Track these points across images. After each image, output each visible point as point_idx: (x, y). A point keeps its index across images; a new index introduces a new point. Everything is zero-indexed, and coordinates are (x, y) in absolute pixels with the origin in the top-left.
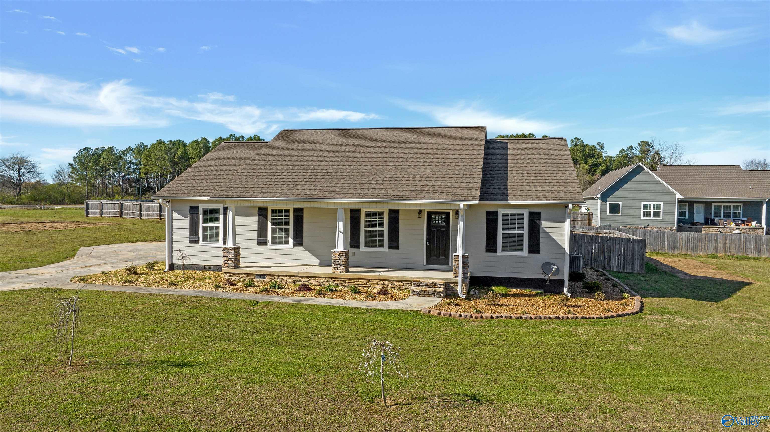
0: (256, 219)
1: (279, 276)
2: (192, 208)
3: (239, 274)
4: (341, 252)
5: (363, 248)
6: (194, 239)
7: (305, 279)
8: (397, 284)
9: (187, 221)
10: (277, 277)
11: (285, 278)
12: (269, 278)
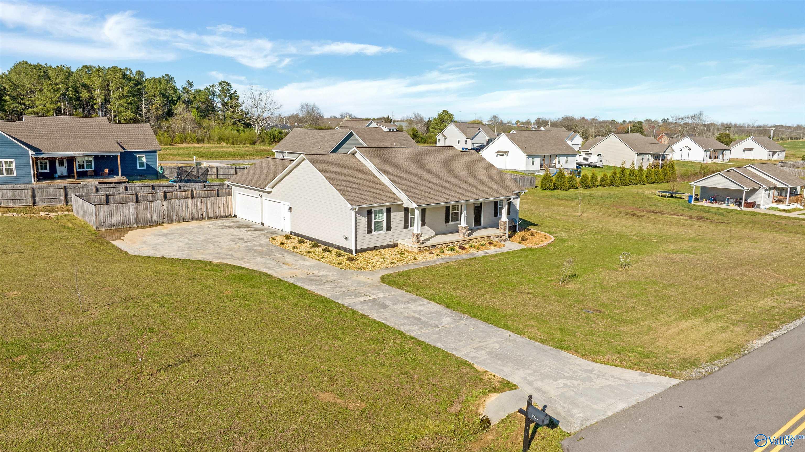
0: (403, 213)
1: (441, 244)
2: (368, 211)
3: (423, 247)
4: (467, 227)
5: (451, 223)
6: (369, 231)
7: (452, 244)
8: (486, 238)
9: (365, 219)
10: (441, 245)
11: (444, 245)
12: (437, 246)
